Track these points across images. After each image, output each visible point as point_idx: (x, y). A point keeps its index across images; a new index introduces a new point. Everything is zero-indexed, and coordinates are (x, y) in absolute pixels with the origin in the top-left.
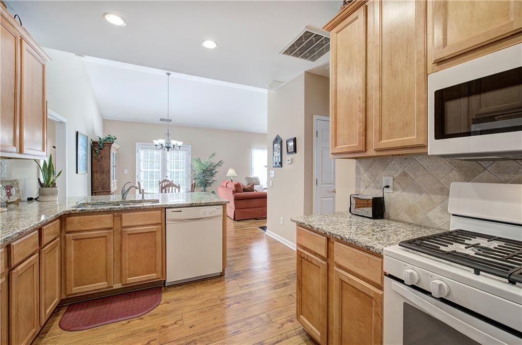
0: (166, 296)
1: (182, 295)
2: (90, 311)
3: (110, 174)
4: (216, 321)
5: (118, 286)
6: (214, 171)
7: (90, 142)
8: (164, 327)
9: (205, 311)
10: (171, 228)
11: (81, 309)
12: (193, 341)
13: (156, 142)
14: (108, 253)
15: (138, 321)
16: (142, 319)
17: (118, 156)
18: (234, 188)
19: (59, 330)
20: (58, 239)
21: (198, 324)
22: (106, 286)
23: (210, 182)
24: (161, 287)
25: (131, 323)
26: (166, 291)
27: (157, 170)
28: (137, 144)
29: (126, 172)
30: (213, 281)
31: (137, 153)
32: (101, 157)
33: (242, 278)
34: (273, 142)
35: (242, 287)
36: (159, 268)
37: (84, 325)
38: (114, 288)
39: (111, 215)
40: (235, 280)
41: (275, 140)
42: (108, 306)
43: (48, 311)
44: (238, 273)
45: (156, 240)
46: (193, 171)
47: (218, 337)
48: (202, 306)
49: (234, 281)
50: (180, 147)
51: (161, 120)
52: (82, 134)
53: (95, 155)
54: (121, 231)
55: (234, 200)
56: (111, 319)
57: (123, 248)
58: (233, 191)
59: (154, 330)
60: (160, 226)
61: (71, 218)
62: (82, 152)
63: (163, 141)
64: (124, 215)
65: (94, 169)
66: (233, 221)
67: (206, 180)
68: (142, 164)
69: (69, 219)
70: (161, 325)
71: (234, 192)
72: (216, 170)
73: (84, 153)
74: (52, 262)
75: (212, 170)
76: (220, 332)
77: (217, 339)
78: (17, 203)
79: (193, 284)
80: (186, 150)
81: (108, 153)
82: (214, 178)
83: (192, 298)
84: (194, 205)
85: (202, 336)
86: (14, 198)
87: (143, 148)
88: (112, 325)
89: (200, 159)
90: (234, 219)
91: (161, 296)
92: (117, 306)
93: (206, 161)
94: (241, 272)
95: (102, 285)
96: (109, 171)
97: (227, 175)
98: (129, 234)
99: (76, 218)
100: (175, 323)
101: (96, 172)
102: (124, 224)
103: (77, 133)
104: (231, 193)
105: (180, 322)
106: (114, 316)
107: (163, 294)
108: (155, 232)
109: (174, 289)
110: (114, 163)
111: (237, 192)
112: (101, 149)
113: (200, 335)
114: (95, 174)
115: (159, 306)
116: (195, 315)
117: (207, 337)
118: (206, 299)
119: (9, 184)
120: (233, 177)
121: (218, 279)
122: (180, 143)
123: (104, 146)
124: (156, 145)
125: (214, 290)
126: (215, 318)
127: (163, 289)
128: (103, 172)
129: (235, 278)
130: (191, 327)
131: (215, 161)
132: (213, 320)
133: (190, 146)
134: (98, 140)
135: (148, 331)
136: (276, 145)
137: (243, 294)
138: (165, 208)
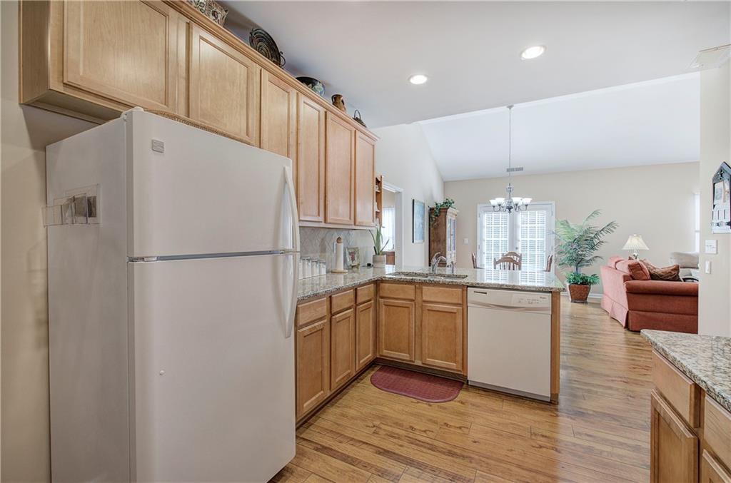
0: (463, 395)
1: (483, 402)
2: (393, 377)
3: (445, 243)
4: (509, 454)
5: (418, 363)
6: (596, 241)
7: (427, 210)
8: (447, 425)
9: (501, 435)
10: (473, 312)
11: (388, 372)
12: (470, 457)
13: (494, 202)
14: (411, 325)
15: (425, 406)
16: (430, 405)
17: (457, 224)
18: (627, 272)
19: (369, 382)
20: (372, 301)
21: (486, 444)
22: (408, 359)
23: (587, 258)
24: (463, 383)
25: (419, 404)
26: (467, 389)
27: (503, 238)
28: (478, 205)
29: (466, 241)
30: (534, 404)
31: (478, 219)
32: (438, 225)
33: (586, 421)
34: (714, 179)
35: (579, 434)
36: (459, 358)
37: (384, 386)
38: (415, 364)
39: (413, 287)
40: (571, 418)
41: (716, 176)
42: (408, 379)
43: (361, 361)
44: (584, 411)
45: (455, 324)
46: (557, 240)
47: (502, 472)
48: (500, 427)
49: (569, 419)
50: (526, 205)
51: (508, 170)
52: (418, 201)
53: (431, 223)
54: (422, 305)
55: (627, 292)
56: (405, 391)
57: (423, 324)
58: (624, 277)
59: (435, 423)
60: (461, 308)
61: (384, 284)
62: (418, 220)
63: (501, 200)
64: (425, 288)
65: (432, 239)
66: (623, 330)
67: (581, 255)
68: (485, 230)
69: (382, 285)
70: (446, 422)
71: (626, 278)
72: (601, 240)
73: (421, 222)
74: (367, 320)
75: (592, 239)
76: (509, 469)
77: (500, 474)
78: (357, 266)
79: (503, 397)
80: (546, 209)
81: (443, 219)
82: (595, 253)
83: (494, 411)
84: (505, 287)
85: (483, 459)
86: (355, 263)
87: (485, 211)
88: (404, 398)
89: (567, 222)
90: (627, 327)
91: (459, 393)
92: (414, 383)
93: (579, 224)
94: (591, 413)
95: (404, 356)
96: (445, 240)
97: (625, 248)
98: (429, 310)
99: (387, 285)
100: (460, 428)
101: (433, 241)
102: (424, 298)
103: (413, 200)
104: (621, 280)
105: (466, 430)
106: (408, 390)
107: (461, 392)
108: (455, 313)
109: (477, 392)
110: (452, 230)
111: (633, 279)
112: (437, 216)
113: (480, 456)
114: (432, 243)
115: (452, 402)
116: (487, 432)
117: (487, 464)
118: (510, 421)
119: (353, 251)
120: (638, 251)
121: (543, 406)
122: (528, 201)
123: (440, 212)
124: (494, 207)
125: (530, 417)
126: (511, 450)
127: (465, 386)
128: (439, 241)
129: (573, 417)
130: (475, 442)
131: (598, 223)
132: (508, 450)
133: (554, 203)
134: (435, 206)
135: (430, 420)
136: (719, 186)
137: (575, 445)
138: (468, 286)
